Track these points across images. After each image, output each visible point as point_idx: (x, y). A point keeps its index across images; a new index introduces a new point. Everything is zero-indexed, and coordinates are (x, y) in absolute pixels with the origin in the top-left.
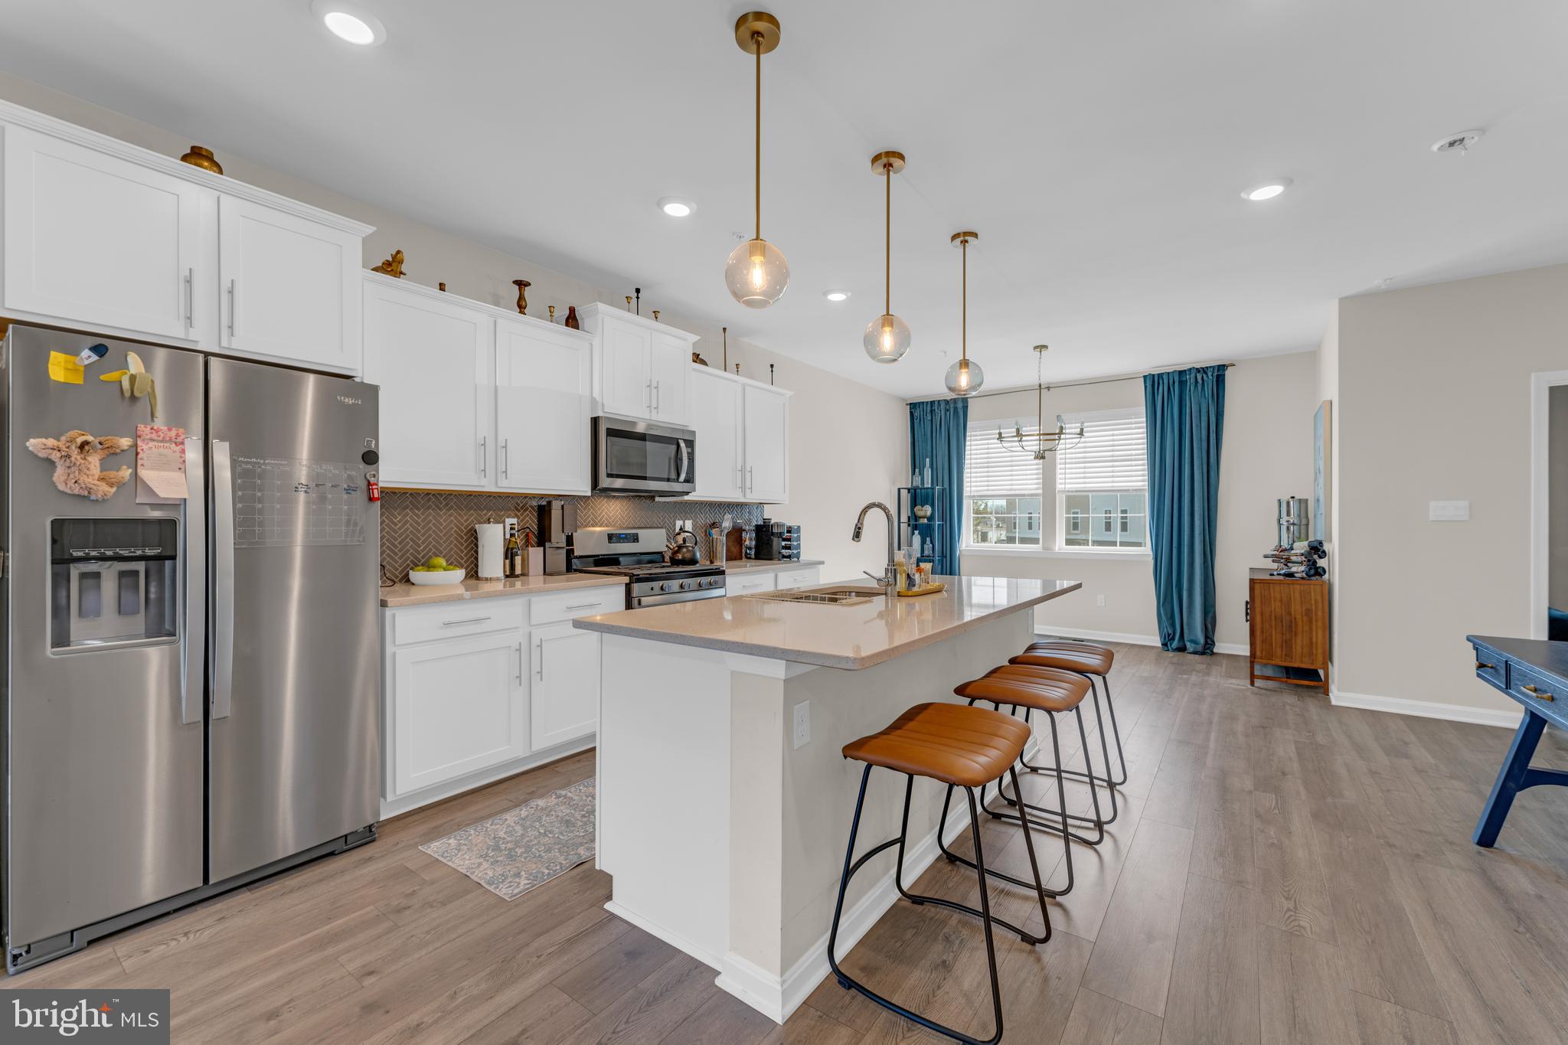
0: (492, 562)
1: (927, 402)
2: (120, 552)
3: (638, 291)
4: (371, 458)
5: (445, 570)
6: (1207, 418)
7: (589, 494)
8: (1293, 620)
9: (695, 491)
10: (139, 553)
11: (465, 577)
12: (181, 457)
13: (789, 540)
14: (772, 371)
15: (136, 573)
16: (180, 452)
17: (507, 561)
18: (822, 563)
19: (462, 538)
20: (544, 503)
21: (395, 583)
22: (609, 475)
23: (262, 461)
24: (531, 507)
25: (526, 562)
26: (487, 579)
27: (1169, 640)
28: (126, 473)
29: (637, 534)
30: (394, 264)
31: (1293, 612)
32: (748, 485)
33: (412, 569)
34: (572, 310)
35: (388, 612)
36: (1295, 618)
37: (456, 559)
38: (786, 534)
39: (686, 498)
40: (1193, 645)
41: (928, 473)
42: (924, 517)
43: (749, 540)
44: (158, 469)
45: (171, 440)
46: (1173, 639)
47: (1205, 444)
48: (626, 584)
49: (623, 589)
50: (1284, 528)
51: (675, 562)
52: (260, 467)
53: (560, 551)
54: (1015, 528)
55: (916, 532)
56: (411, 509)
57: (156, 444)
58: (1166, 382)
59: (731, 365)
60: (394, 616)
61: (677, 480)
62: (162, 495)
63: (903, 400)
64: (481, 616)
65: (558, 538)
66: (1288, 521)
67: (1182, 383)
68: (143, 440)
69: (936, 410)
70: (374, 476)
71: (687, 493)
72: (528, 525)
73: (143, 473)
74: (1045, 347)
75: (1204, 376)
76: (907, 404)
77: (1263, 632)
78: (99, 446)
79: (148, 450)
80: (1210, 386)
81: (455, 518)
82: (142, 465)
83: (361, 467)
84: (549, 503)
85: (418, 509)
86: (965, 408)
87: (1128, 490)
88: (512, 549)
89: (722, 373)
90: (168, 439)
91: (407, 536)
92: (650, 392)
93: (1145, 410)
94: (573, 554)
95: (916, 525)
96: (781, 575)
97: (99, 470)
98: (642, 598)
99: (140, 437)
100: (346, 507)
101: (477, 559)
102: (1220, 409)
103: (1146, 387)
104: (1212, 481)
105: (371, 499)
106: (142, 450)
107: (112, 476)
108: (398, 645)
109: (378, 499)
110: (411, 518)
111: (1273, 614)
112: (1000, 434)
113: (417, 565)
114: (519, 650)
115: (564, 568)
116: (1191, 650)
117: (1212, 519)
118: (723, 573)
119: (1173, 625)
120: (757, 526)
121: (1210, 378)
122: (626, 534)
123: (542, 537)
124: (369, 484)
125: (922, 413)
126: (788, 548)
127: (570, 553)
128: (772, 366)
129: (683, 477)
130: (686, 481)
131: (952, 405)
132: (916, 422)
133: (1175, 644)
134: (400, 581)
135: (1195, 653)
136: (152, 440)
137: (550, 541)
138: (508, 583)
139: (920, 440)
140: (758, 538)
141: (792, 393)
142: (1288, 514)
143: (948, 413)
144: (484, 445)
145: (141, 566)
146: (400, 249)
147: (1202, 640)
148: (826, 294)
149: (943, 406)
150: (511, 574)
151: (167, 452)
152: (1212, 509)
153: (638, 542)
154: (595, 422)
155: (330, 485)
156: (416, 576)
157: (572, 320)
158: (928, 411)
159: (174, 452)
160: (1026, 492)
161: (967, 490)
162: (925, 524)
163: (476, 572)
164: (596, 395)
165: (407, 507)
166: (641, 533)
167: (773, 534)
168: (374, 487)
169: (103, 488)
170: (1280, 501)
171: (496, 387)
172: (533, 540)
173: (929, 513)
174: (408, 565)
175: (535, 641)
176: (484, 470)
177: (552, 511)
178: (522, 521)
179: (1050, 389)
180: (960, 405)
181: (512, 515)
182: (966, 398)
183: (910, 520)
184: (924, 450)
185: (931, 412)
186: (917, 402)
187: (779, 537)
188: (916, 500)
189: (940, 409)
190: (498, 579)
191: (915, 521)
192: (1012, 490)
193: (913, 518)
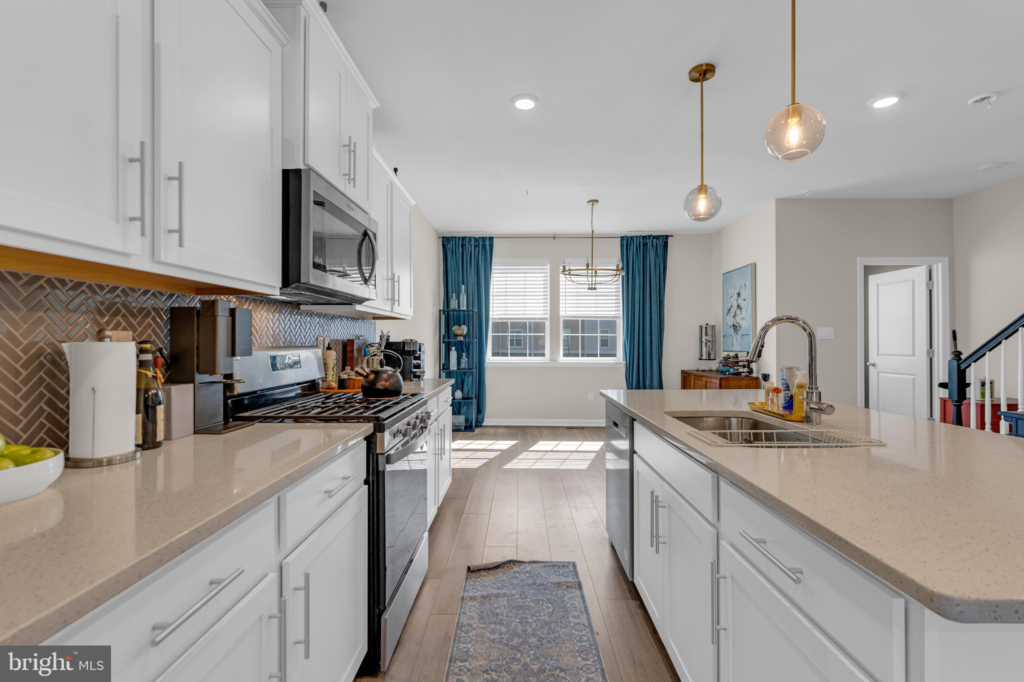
1: (459, 237)
5: (15, 462)
6: (659, 270)
13: (419, 358)
22: (314, 265)
25: (170, 415)
26: (100, 463)
32: (396, 297)
38: (418, 353)
41: (462, 297)
42: (460, 335)
50: (703, 344)
53: (215, 388)
55: (453, 348)
58: (635, 242)
63: (438, 233)
65: (224, 365)
66: (705, 339)
67: (645, 245)
69: (467, 245)
74: (597, 201)
75: (658, 242)
76: (439, 238)
80: (660, 248)
86: (491, 246)
87: (607, 317)
88: (147, 390)
92: (349, 154)
95: (449, 342)
96: (440, 397)
102: (665, 265)
103: (622, 245)
104: (662, 312)
115: (220, 417)
121: (661, 242)
125: (454, 246)
126: (419, 367)
128: (396, 170)
131: (480, 242)
132: (449, 254)
137: (212, 372)
138: (145, 463)
139: (453, 269)
141: (414, 203)
142: (706, 335)
143: (477, 249)
148: (516, 99)
149: (472, 242)
150: (148, 444)
152: (662, 331)
154: (291, 177)
158: (460, 245)
161: (491, 313)
162: (462, 341)
167: (405, 353)
170: (701, 327)
173: (465, 332)
175: (294, 581)
179: (556, 239)
180: (487, 243)
181: (124, 324)
182: (493, 238)
183: (446, 340)
184: (456, 278)
185: (462, 246)
186: (449, 236)
187: (410, 356)
188: (452, 323)
189: (470, 244)
190: (127, 459)
191: (449, 338)
192: (524, 314)
193: (447, 336)
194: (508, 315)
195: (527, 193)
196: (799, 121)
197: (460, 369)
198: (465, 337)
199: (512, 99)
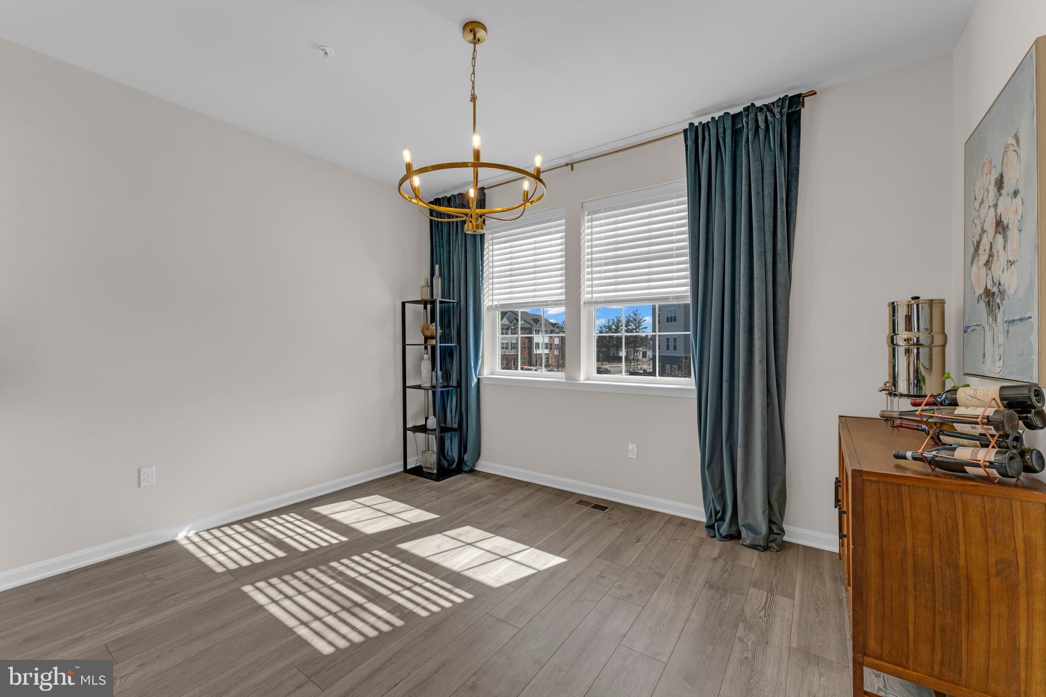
6: (773, 181)
8: (963, 584)
27: (716, 521)
31: (962, 563)
36: (968, 579)
40: (751, 535)
41: (437, 284)
42: (431, 337)
46: (722, 519)
47: (769, 221)
50: (901, 352)
58: (713, 132)
66: (907, 340)
67: (736, 133)
75: (768, 114)
76: (426, 203)
77: (883, 598)
80: (778, 129)
87: (667, 299)
93: (686, 184)
102: (793, 166)
103: (687, 146)
104: (780, 279)
111: (910, 559)
116: (748, 542)
117: (781, 337)
119: (722, 496)
121: (779, 116)
133: (725, 528)
135: (753, 547)
142: (909, 328)
147: (764, 529)
152: (781, 320)
170: (893, 307)
179: (573, 167)
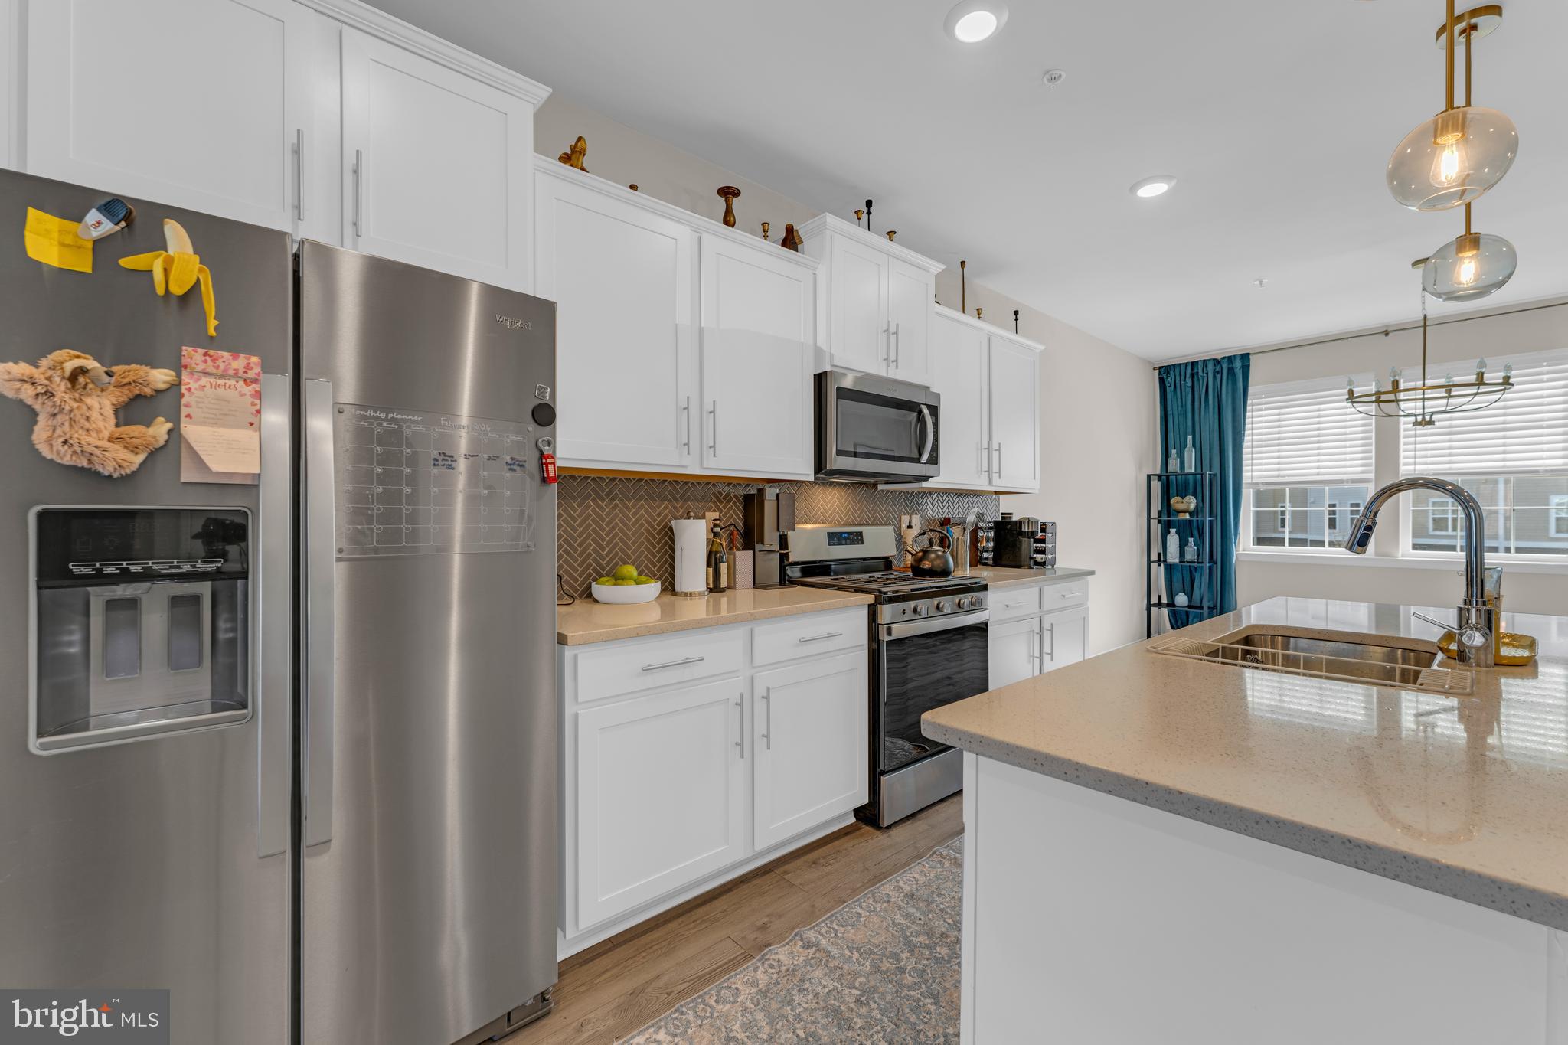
0: (693, 572)
1: (1187, 364)
2: (155, 567)
3: (869, 204)
4: (544, 415)
5: (638, 583)
7: (812, 479)
9: (939, 475)
10: (186, 568)
11: (661, 592)
12: (253, 404)
13: (1043, 541)
14: (1016, 320)
15: (196, 599)
16: (252, 396)
17: (711, 570)
18: (1092, 573)
19: (655, 538)
20: (753, 491)
21: (574, 598)
22: (839, 453)
23: (383, 416)
24: (735, 496)
25: (732, 571)
26: (686, 595)
28: (160, 429)
29: (861, 533)
30: (573, 158)
32: (995, 468)
33: (595, 580)
34: (790, 230)
35: (569, 652)
37: (647, 567)
38: (1040, 534)
39: (924, 484)
41: (1190, 455)
42: (1185, 512)
43: (987, 543)
44: (213, 424)
45: (236, 375)
48: (869, 605)
49: (864, 613)
51: (918, 572)
52: (380, 425)
53: (772, 555)
54: (1283, 526)
55: (1173, 531)
56: (594, 500)
57: (213, 380)
59: (971, 306)
60: (576, 657)
61: (918, 460)
62: (215, 467)
63: (1150, 363)
64: (693, 656)
65: (771, 539)
68: (192, 373)
69: (1200, 373)
70: (549, 444)
71: (926, 478)
72: (731, 521)
73: (189, 430)
76: (1154, 369)
78: (106, 379)
79: (198, 391)
81: (646, 511)
82: (188, 416)
83: (530, 429)
84: (761, 491)
85: (602, 499)
86: (1246, 369)
88: (717, 553)
89: (959, 315)
90: (231, 372)
91: (589, 535)
92: (889, 338)
94: (788, 560)
95: (1169, 521)
96: (1049, 590)
97: (112, 421)
98: (893, 626)
99: (186, 367)
100: (508, 492)
101: (672, 567)
105: (545, 480)
106: (189, 390)
107: (136, 434)
108: (581, 703)
109: (554, 480)
110: (594, 511)
112: (1351, 392)
113: (601, 576)
114: (741, 704)
115: (777, 579)
118: (985, 588)
120: (996, 522)
122: (849, 533)
123: (750, 538)
124: (542, 456)
125: (1178, 378)
126: (1042, 552)
127: (784, 557)
128: (1016, 313)
129: (925, 458)
130: (929, 462)
131: (1225, 366)
132: (1169, 391)
134: (581, 596)
136: (207, 374)
137: (763, 543)
138: (711, 600)
139: (1176, 413)
140: (997, 539)
141: (1042, 347)
143: (1219, 377)
144: (687, 408)
145: (205, 589)
146: (584, 136)
148: (1134, 188)
149: (1210, 367)
150: (715, 588)
151: (231, 394)
153: (862, 543)
154: (820, 379)
155: (486, 456)
156: (600, 590)
157: (791, 240)
158: (1188, 375)
159: (242, 395)
160: (1344, 477)
161: (1247, 476)
162: (1187, 520)
163: (672, 585)
164: (822, 342)
165: (589, 495)
166: (866, 531)
167: (1022, 533)
168: (549, 461)
169: (120, 453)
171: (701, 330)
172: (739, 541)
173: (1192, 507)
174: (590, 575)
175: (760, 691)
176: (687, 444)
177: (766, 501)
178: (724, 516)
179: (1391, 334)
180: (1238, 364)
181: (714, 507)
182: (1249, 354)
183: (1164, 518)
184: (1181, 426)
185: (1193, 375)
186: (1170, 364)
187: (1029, 538)
188: (1173, 490)
189: (1205, 371)
190: (700, 595)
191: (1169, 516)
192: (1318, 474)
193: (1166, 512)
194: (1284, 476)
195: (1261, 284)
196: (1461, 137)
197: (1184, 562)
198: (1191, 514)
199: (1131, 188)
